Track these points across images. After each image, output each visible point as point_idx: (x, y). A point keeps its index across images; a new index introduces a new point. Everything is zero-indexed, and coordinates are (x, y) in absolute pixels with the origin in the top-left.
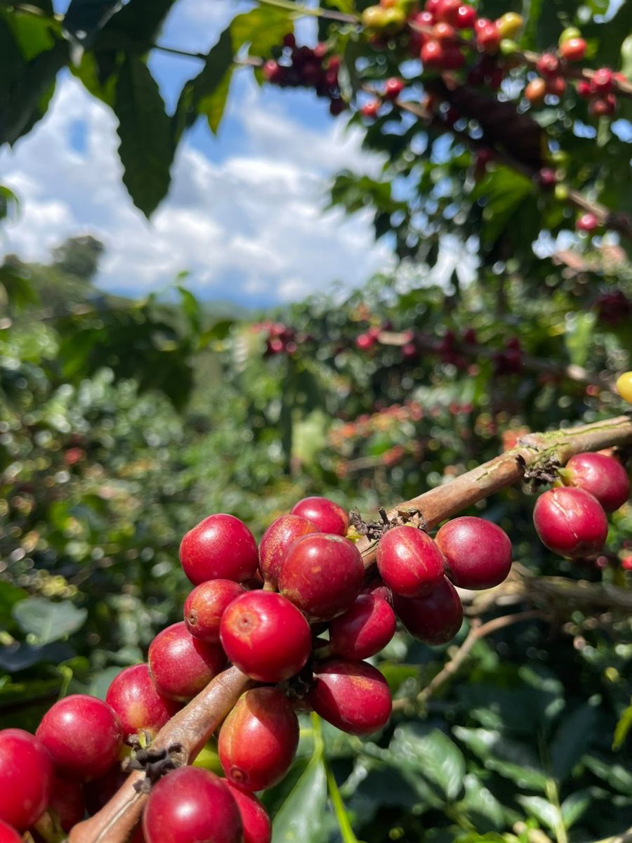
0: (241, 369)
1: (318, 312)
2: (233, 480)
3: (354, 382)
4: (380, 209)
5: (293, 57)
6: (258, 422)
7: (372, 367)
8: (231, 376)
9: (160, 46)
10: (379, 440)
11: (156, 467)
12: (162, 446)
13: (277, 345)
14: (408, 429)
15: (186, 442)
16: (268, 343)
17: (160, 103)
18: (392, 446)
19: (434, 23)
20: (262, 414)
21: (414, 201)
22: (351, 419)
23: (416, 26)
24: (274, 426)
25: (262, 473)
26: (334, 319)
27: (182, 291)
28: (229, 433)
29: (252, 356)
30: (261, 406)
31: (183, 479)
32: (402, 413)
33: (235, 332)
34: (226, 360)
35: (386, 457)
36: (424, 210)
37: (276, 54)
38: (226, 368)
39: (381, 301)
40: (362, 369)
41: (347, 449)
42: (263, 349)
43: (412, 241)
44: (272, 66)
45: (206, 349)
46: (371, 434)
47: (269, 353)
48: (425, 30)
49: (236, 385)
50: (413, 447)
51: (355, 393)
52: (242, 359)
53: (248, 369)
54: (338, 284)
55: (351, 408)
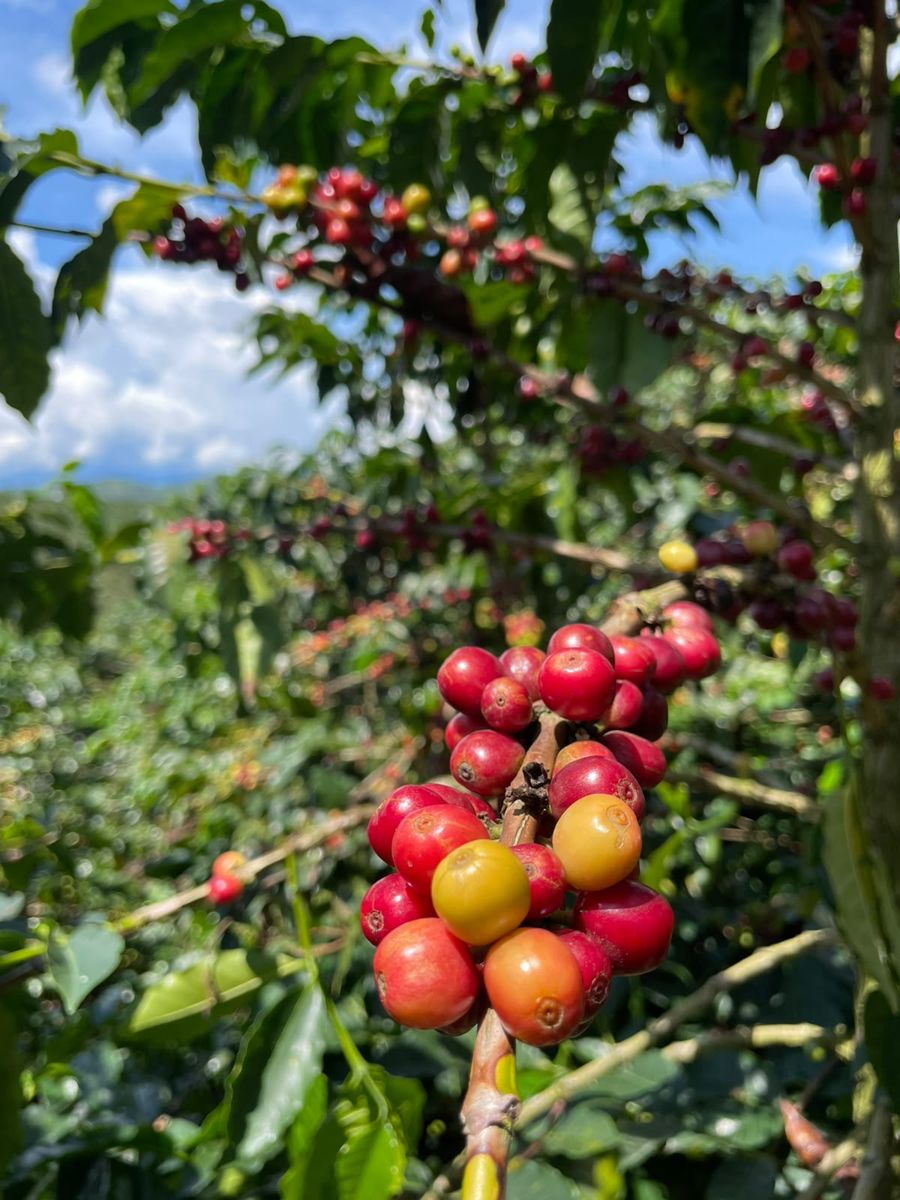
0: (162, 582)
1: (259, 488)
2: (166, 736)
3: (320, 577)
4: (319, 361)
5: (185, 231)
6: (193, 648)
7: (341, 556)
8: (149, 594)
9: (18, 222)
10: (362, 650)
11: (47, 735)
12: (51, 704)
13: (204, 546)
14: (399, 630)
15: (86, 693)
16: (192, 545)
17: (35, 299)
18: (381, 654)
19: (337, 198)
20: (198, 638)
21: (364, 343)
22: (322, 628)
23: (317, 203)
24: (215, 651)
25: (206, 720)
26: (280, 496)
27: (69, 488)
28: (150, 672)
29: (173, 564)
30: (195, 625)
31: (88, 749)
32: (385, 610)
33: (147, 536)
34: (141, 573)
35: (372, 671)
36: (378, 351)
37: (164, 228)
38: (140, 584)
39: (342, 465)
40: (329, 560)
41: (322, 667)
42: (187, 554)
43: (368, 394)
44: (163, 244)
45: (111, 562)
46: (352, 641)
47: (196, 557)
48: (327, 206)
49: (157, 603)
50: (404, 651)
51: (323, 592)
52: (161, 570)
53: (171, 581)
54: (279, 448)
55: (321, 612)
